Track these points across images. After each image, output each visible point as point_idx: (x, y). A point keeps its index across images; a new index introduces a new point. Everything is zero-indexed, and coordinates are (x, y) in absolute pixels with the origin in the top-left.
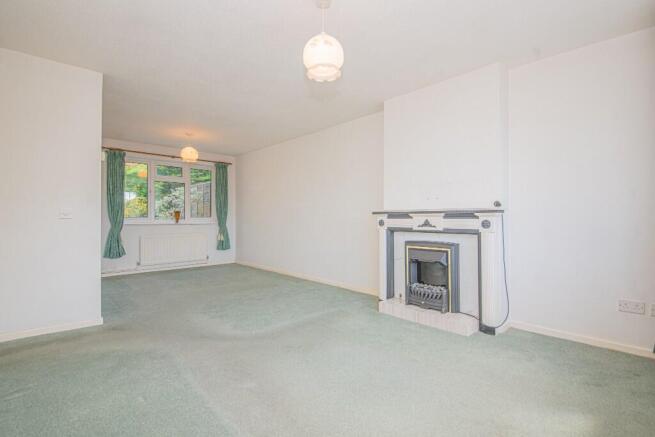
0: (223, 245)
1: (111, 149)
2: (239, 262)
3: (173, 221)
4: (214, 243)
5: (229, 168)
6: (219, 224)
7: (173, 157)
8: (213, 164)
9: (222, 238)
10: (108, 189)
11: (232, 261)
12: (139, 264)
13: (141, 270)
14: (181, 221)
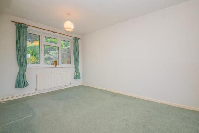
0: (77, 77)
1: (18, 23)
2: (83, 84)
3: (54, 66)
4: (73, 76)
5: (79, 40)
6: (75, 67)
7: (54, 32)
8: (72, 38)
9: (77, 74)
10: (17, 47)
11: (80, 84)
12: (36, 90)
13: (38, 93)
14: (57, 66)
